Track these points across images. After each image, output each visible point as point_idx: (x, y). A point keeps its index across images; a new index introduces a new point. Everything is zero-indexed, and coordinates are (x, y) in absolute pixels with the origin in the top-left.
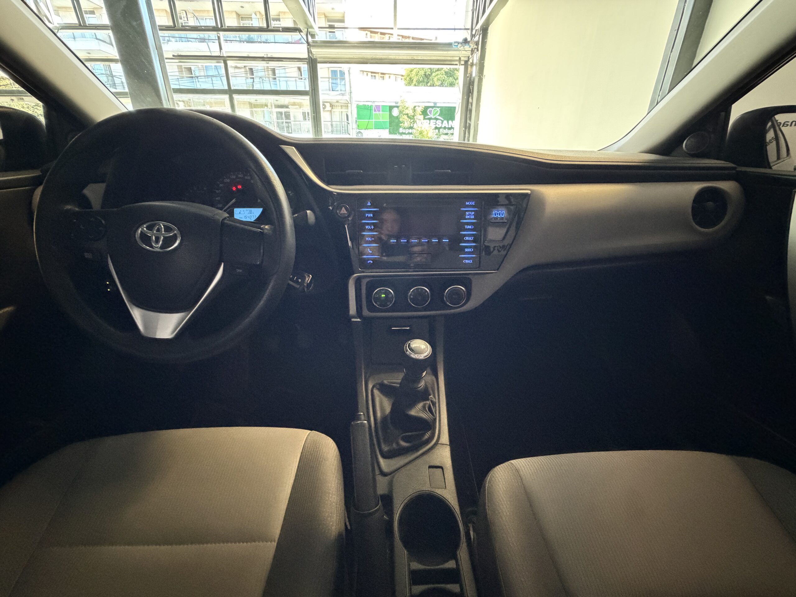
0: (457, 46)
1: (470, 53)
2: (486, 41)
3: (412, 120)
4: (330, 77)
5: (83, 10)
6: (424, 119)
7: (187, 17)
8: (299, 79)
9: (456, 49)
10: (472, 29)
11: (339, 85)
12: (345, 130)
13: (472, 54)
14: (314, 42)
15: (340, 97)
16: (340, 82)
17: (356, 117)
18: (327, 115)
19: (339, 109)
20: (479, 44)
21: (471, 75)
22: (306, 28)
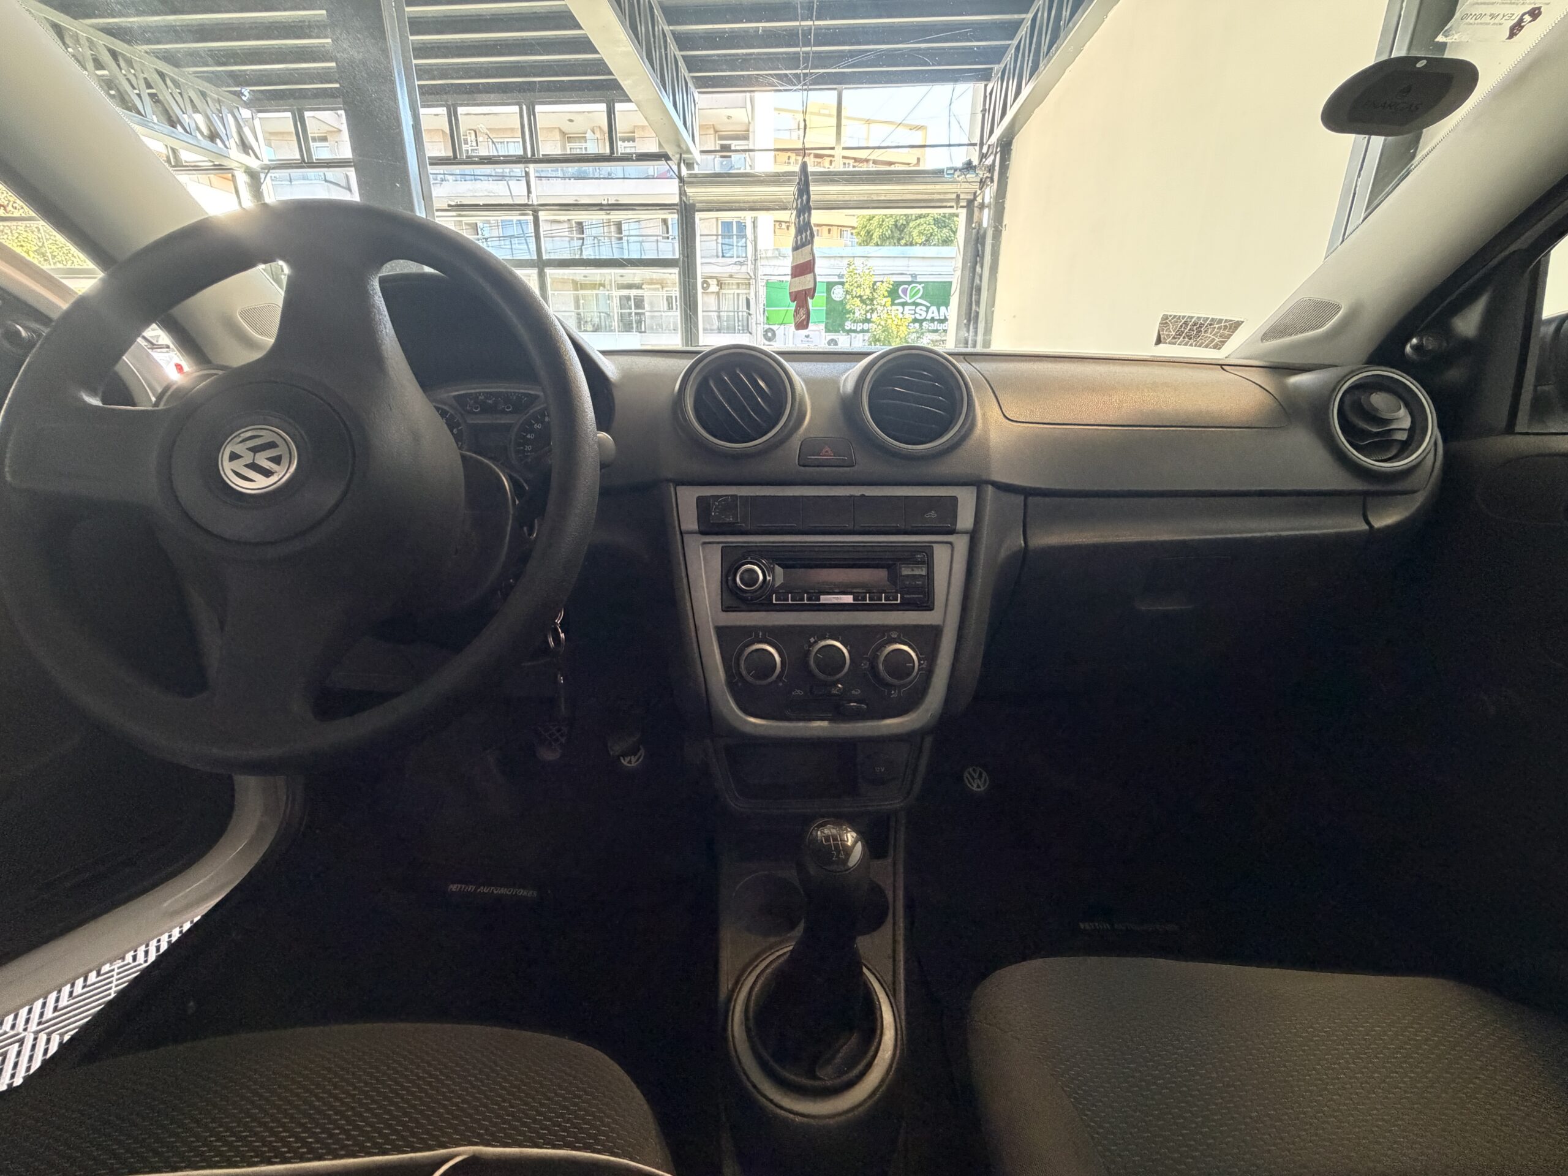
0: (953, 174)
1: (978, 187)
2: (1009, 164)
3: (869, 307)
4: (720, 233)
5: (310, 135)
6: (892, 305)
7: (477, 140)
8: (664, 238)
9: (950, 180)
10: (982, 144)
11: (735, 248)
12: (743, 326)
13: (981, 189)
14: (691, 176)
15: (735, 269)
16: (737, 242)
17: (765, 302)
18: (712, 301)
19: (733, 289)
20: (994, 170)
21: (980, 224)
22: (678, 153)
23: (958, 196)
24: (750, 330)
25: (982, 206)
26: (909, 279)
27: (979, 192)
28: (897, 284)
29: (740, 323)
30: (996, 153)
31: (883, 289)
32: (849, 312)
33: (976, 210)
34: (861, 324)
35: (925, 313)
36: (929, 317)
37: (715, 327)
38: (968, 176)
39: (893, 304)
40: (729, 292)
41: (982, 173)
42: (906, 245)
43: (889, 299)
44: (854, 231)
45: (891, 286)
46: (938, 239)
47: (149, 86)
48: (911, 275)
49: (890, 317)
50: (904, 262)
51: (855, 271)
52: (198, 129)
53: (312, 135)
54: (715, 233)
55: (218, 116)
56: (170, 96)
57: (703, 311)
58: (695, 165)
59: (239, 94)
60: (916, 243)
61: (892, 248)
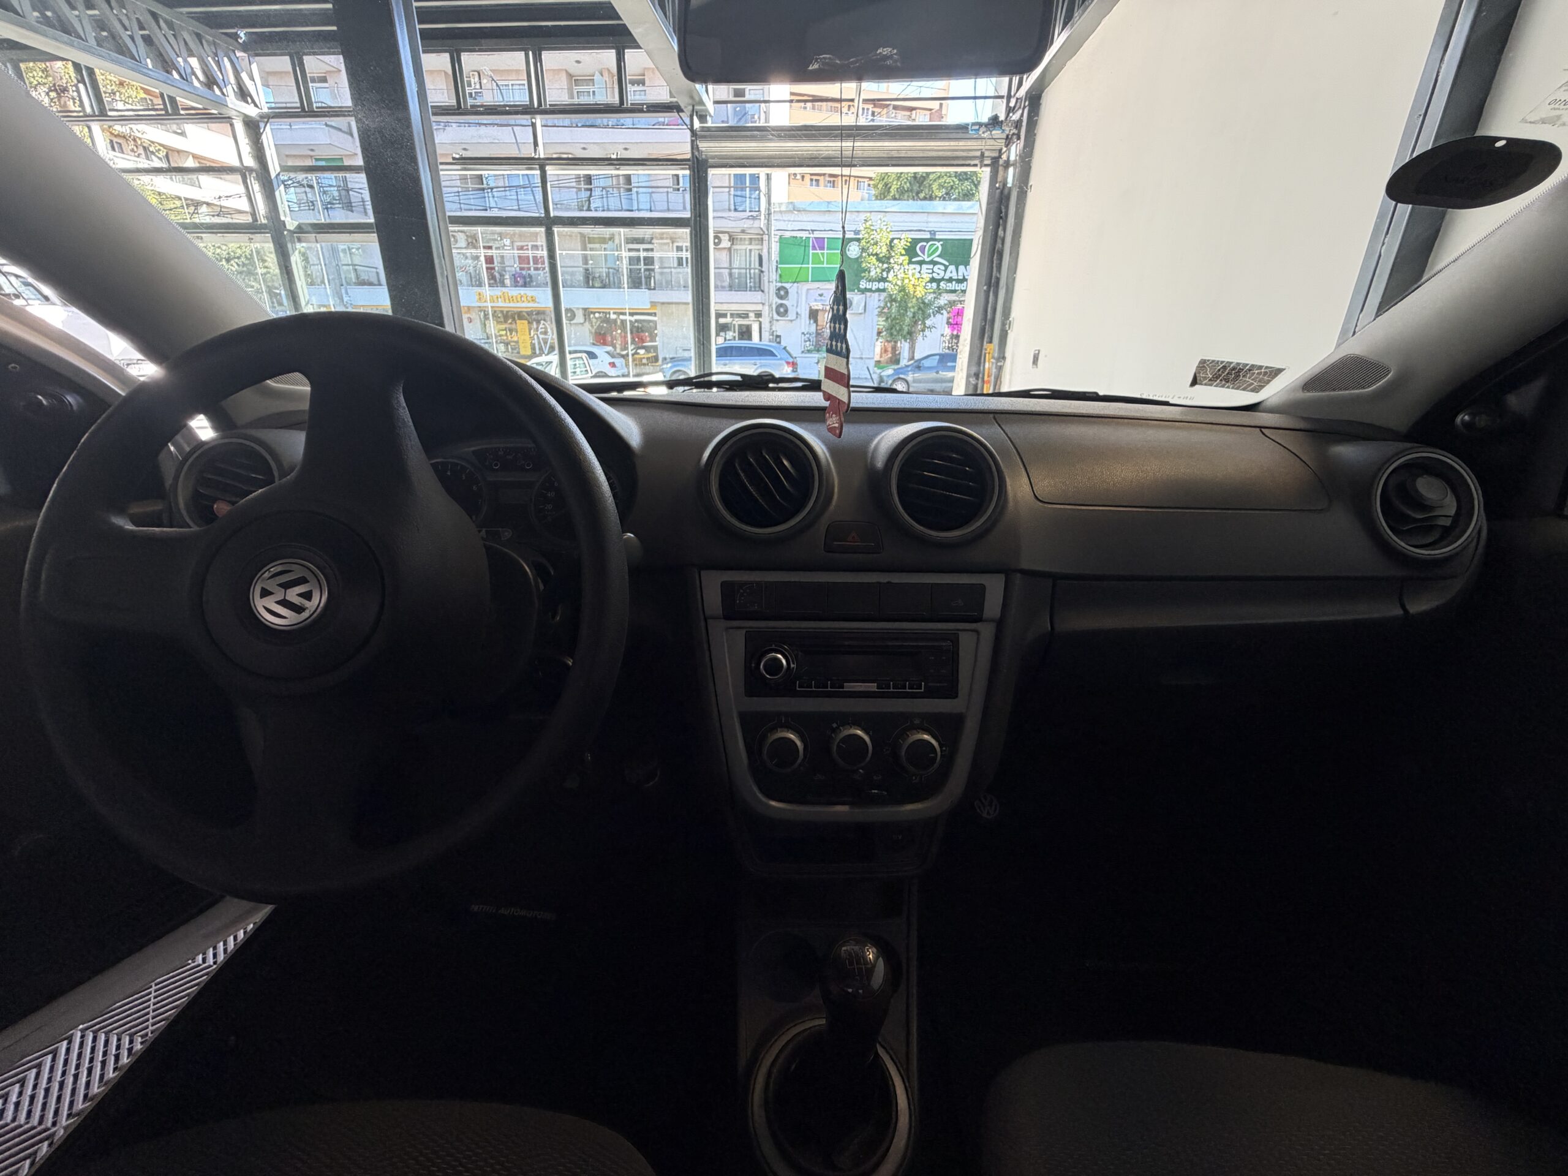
0: (978, 130)
1: (1003, 144)
2: (1037, 120)
3: (886, 266)
4: (732, 185)
5: (308, 75)
6: (908, 264)
7: (480, 83)
8: (675, 190)
9: (975, 136)
10: (1009, 97)
11: (748, 199)
12: (755, 283)
13: (1007, 146)
14: (703, 129)
15: (746, 224)
16: (750, 194)
17: (778, 259)
18: (724, 256)
19: (744, 244)
20: (1021, 126)
21: (1005, 184)
22: (690, 104)
23: (982, 155)
24: (762, 288)
25: (1007, 164)
26: (928, 236)
27: (1004, 149)
28: (915, 242)
29: (752, 280)
30: (1025, 107)
31: (900, 246)
32: (865, 271)
33: (1001, 168)
34: (877, 283)
35: (943, 272)
36: (947, 277)
37: (726, 284)
38: (994, 132)
39: (910, 262)
40: (742, 247)
41: (1009, 130)
42: (925, 199)
43: (907, 258)
44: (872, 183)
45: (908, 244)
46: (959, 193)
47: (142, 28)
48: (930, 231)
49: (907, 276)
50: (924, 217)
51: (872, 228)
52: (194, 73)
53: (312, 75)
54: (727, 185)
55: (214, 59)
56: (163, 37)
57: (715, 268)
58: (708, 117)
59: (235, 36)
60: (936, 196)
61: (911, 202)
